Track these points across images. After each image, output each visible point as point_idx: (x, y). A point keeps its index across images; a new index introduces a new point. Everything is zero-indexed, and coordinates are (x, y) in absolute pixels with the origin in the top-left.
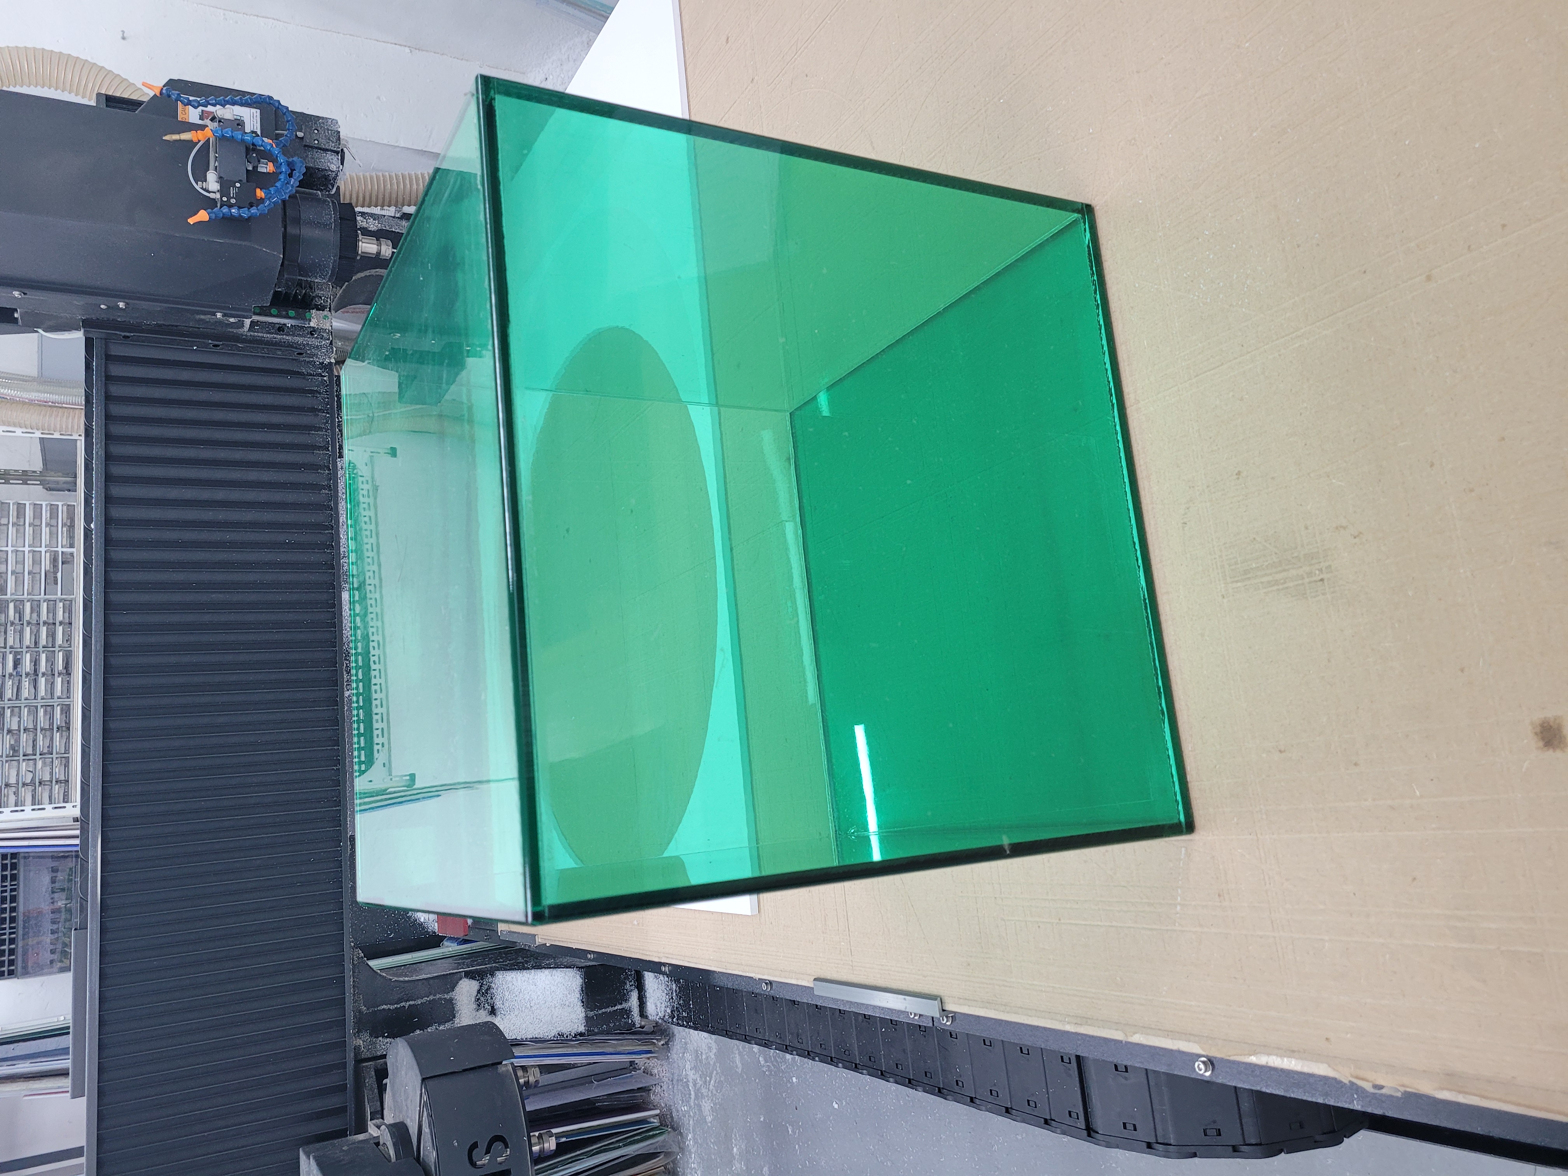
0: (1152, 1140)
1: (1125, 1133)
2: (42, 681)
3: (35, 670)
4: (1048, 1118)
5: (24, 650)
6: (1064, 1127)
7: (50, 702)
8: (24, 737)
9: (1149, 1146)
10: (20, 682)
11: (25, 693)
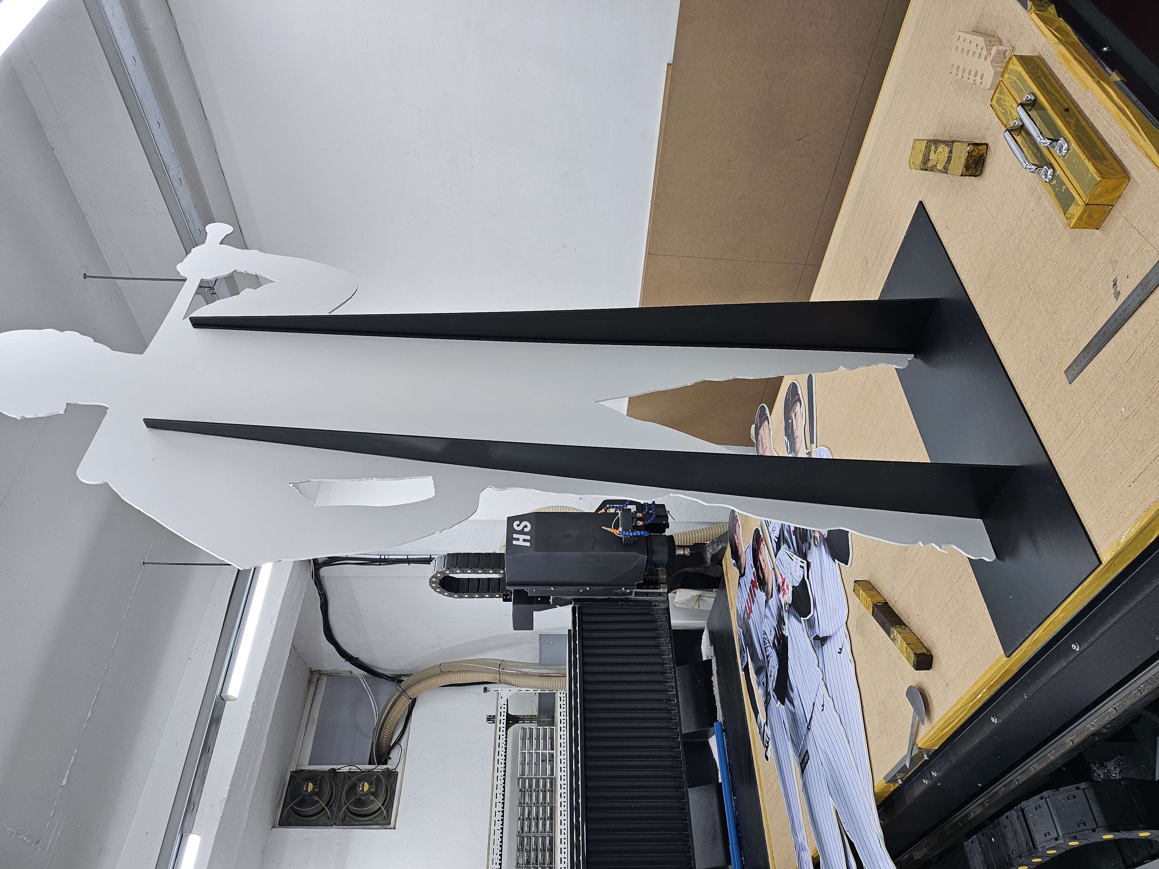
2: (541, 822)
3: (537, 817)
5: (533, 805)
7: (544, 835)
8: (533, 853)
10: (530, 823)
11: (533, 829)
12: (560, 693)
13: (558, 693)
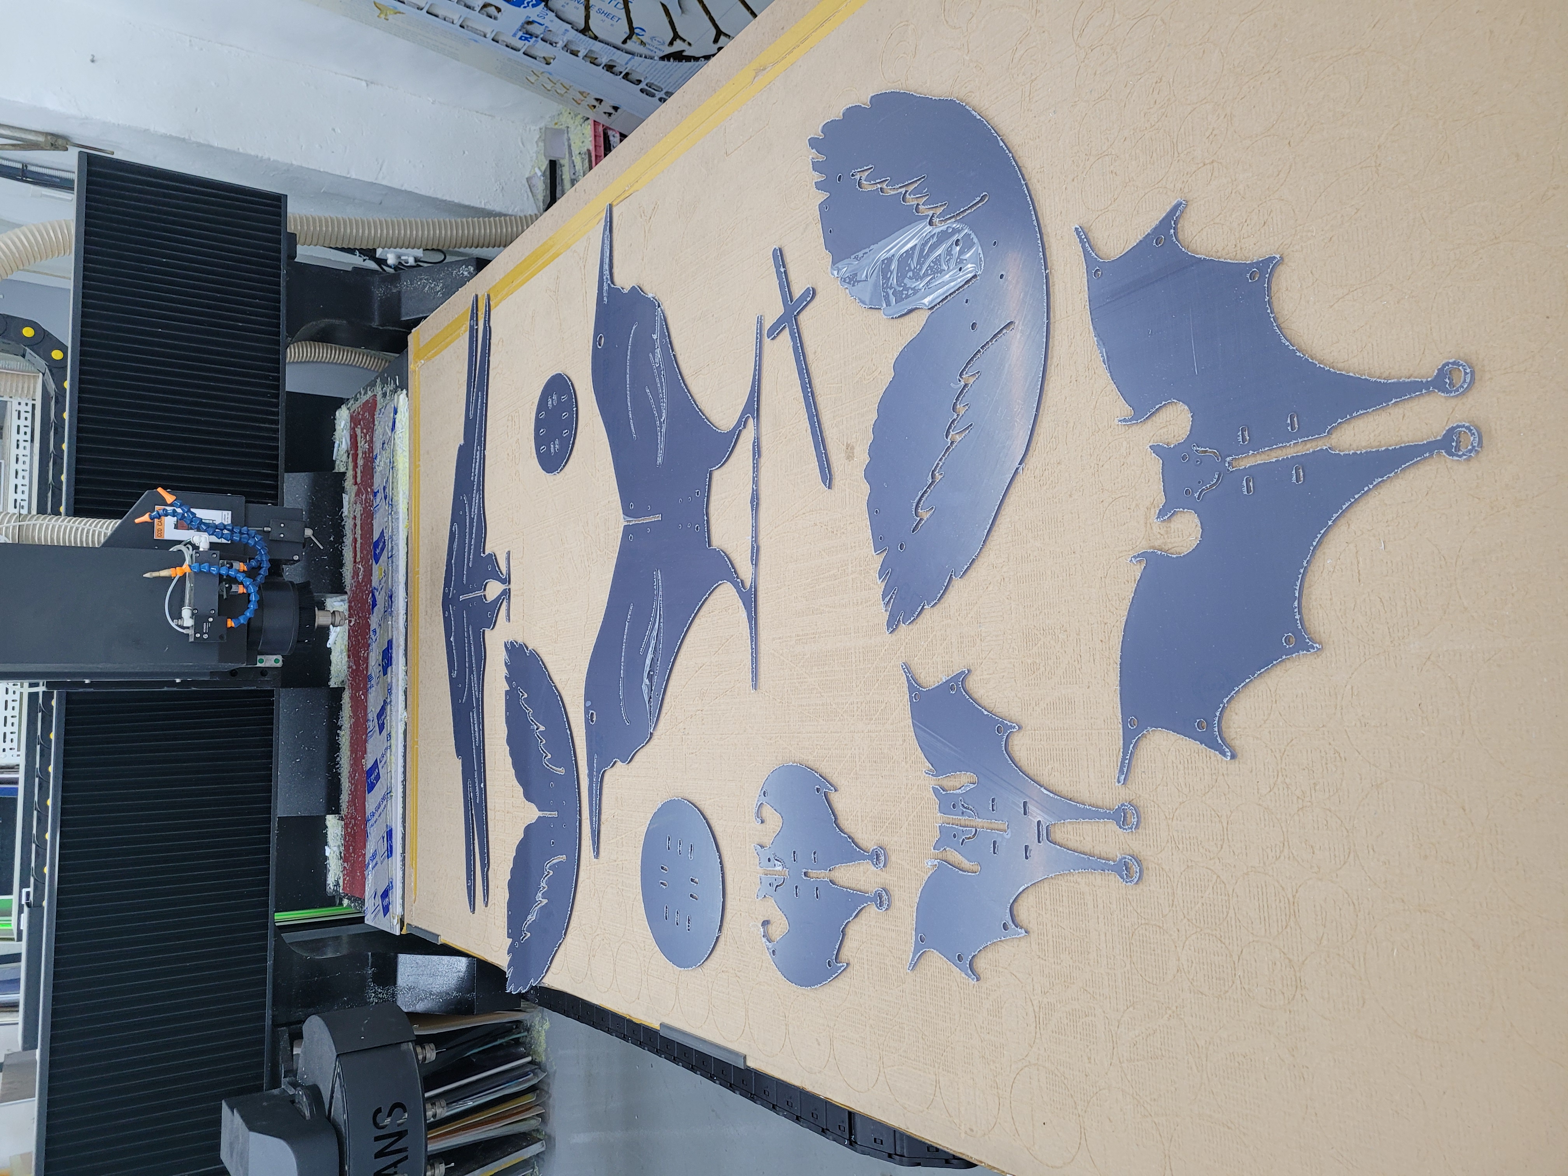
0: (892, 1152)
1: (875, 1146)
4: (825, 1128)
6: (835, 1136)
9: (890, 1156)
12: (19, 404)
13: (15, 402)
